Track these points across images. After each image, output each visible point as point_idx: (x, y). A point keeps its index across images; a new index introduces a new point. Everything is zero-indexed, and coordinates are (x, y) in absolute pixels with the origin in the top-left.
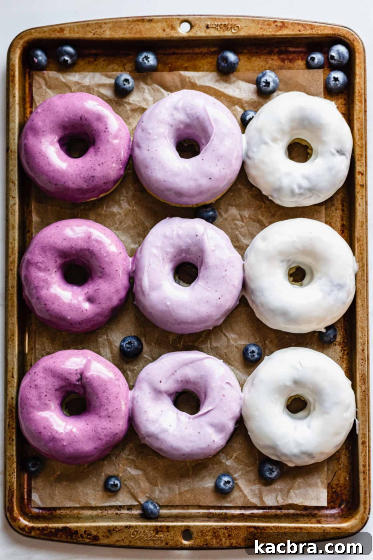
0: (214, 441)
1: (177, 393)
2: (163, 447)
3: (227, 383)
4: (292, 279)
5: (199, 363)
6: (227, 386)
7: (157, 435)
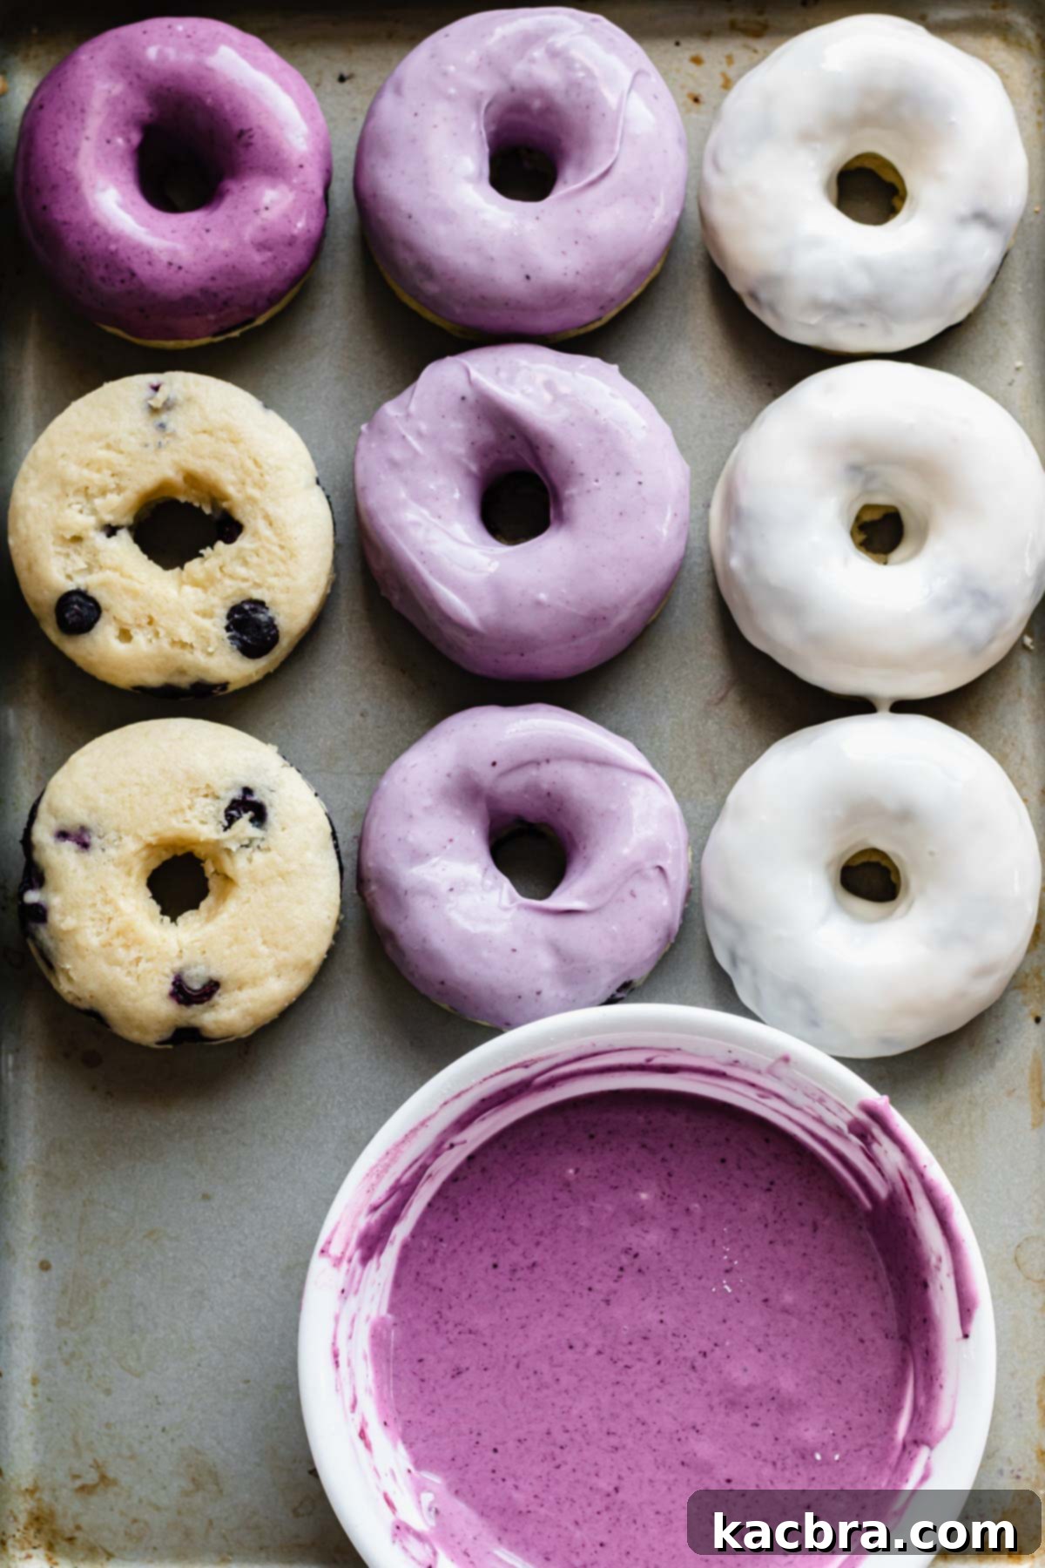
0: (539, 993)
1: (520, 820)
2: (401, 929)
3: (661, 869)
4: (861, 537)
5: (619, 775)
6: (654, 873)
7: (406, 893)
